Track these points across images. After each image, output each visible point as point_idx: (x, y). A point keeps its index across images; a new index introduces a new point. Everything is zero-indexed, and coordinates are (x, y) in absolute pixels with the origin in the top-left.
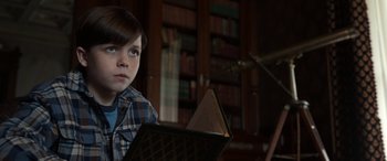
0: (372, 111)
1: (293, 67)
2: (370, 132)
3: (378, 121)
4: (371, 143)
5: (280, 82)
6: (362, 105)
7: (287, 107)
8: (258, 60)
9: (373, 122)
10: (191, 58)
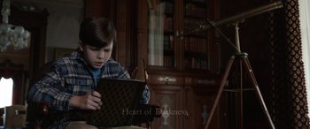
0: (297, 57)
1: (237, 29)
2: (295, 72)
3: (302, 64)
4: (295, 80)
5: (228, 40)
6: (290, 52)
7: (233, 57)
8: (214, 24)
9: (298, 64)
10: (170, 19)
